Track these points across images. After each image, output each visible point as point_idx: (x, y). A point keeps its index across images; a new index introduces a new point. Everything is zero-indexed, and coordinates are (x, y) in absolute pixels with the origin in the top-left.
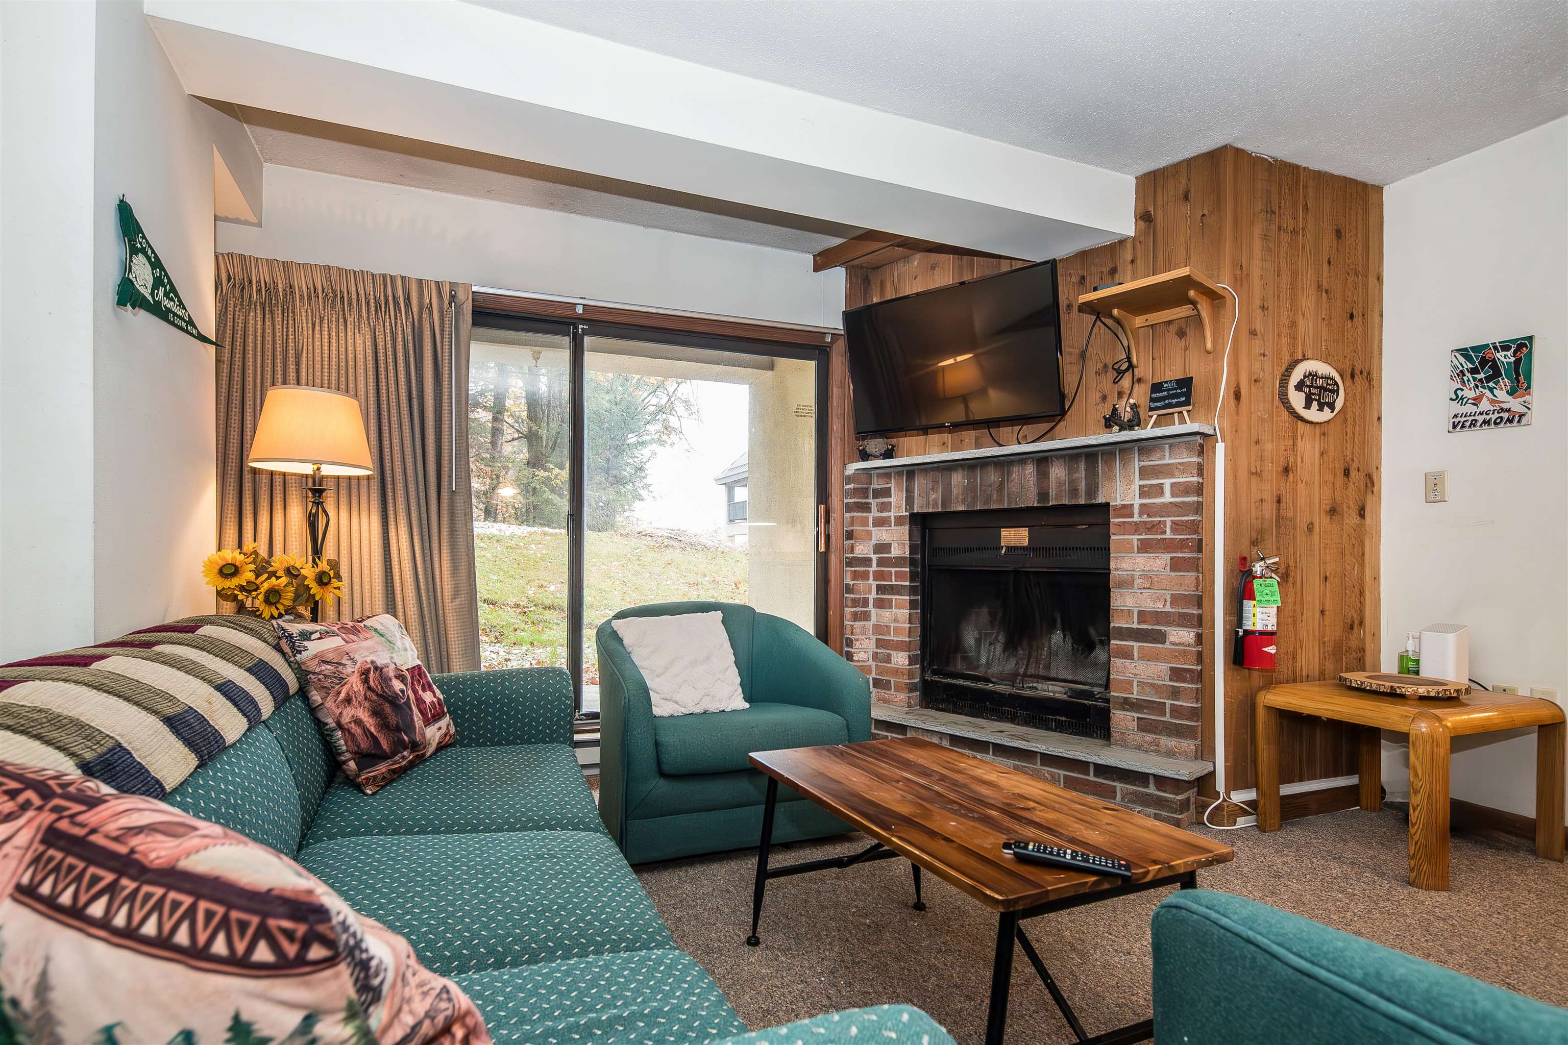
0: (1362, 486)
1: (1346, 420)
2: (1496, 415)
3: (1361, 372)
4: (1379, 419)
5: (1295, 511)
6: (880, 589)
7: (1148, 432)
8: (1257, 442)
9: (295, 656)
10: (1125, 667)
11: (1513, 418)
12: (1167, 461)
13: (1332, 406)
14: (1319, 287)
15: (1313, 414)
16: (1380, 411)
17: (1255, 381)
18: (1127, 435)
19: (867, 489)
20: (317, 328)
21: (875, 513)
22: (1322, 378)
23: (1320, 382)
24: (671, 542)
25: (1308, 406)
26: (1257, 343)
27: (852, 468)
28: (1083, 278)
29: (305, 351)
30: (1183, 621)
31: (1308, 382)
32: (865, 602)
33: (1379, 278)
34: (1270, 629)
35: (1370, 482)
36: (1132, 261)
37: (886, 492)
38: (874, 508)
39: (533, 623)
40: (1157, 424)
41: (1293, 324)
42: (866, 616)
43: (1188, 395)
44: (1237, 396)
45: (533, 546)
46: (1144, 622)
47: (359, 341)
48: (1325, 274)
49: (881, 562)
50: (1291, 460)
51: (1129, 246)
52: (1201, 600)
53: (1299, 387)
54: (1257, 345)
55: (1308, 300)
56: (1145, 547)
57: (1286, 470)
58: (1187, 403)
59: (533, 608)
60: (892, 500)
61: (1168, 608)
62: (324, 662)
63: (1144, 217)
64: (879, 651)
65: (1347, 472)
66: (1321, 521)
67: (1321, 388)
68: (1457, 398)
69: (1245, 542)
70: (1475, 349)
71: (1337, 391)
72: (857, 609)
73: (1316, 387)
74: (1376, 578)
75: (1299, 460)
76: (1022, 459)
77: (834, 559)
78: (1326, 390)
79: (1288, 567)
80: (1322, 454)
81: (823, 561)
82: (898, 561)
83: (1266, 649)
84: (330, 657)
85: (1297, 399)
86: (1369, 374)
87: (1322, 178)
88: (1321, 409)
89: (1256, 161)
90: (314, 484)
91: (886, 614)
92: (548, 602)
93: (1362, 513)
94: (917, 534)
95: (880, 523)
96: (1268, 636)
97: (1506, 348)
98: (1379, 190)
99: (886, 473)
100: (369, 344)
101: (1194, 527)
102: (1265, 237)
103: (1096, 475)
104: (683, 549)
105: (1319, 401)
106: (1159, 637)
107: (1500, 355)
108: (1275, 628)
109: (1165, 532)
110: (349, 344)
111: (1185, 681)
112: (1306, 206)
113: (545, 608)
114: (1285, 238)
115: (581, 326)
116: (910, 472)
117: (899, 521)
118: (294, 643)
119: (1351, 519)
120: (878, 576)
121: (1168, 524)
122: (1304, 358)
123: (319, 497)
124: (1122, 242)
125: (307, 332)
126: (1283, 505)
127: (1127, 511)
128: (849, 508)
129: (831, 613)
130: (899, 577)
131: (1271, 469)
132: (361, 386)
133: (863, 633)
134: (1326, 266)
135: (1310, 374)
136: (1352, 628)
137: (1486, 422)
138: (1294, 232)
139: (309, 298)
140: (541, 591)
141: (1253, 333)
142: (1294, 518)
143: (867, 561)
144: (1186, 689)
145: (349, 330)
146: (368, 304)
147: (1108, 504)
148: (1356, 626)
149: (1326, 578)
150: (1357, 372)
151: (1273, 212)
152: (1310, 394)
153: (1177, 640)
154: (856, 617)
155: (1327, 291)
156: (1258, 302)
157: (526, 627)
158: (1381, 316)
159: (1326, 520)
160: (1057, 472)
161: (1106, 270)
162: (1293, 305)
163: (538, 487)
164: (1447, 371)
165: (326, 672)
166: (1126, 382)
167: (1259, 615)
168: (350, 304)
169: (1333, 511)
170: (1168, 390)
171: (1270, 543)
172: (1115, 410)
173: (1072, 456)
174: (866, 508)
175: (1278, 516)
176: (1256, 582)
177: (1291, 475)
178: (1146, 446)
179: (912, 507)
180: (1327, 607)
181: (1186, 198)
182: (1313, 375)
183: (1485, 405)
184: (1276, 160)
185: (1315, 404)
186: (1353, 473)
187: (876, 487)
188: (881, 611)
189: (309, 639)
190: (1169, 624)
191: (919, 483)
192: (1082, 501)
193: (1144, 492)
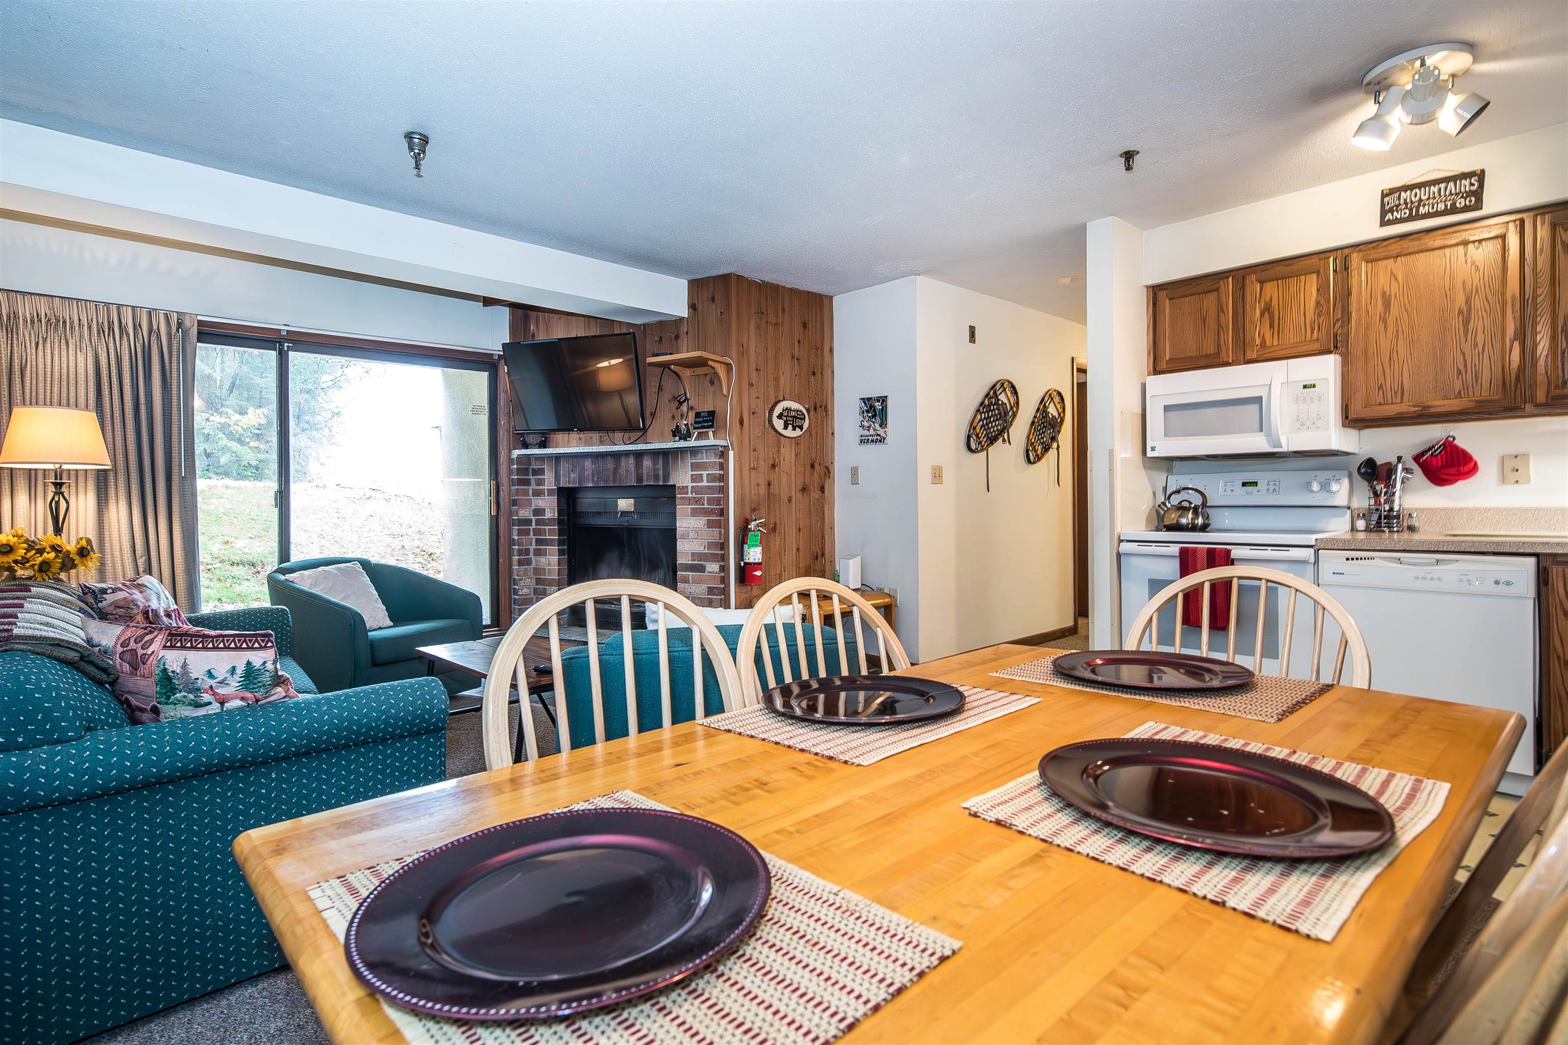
0: (823, 473)
1: (811, 435)
2: (875, 438)
3: (821, 407)
4: (833, 434)
5: (780, 489)
6: (539, 542)
7: (692, 443)
8: (755, 450)
9: (97, 604)
10: (685, 588)
11: (881, 440)
12: (704, 460)
13: (801, 428)
14: (793, 357)
15: (789, 433)
16: (833, 429)
17: (753, 413)
18: (683, 444)
19: (528, 468)
20: (40, 347)
21: (533, 486)
22: (794, 411)
23: (793, 414)
24: (373, 494)
25: (786, 428)
26: (754, 391)
27: (516, 453)
28: (661, 338)
29: (29, 366)
30: (713, 558)
31: (785, 414)
32: (527, 552)
33: (831, 351)
34: (757, 561)
35: (828, 472)
36: (687, 333)
37: (541, 472)
38: (533, 482)
39: (219, 580)
40: (697, 439)
41: (777, 380)
42: (528, 562)
43: (712, 421)
44: (741, 422)
45: (214, 500)
46: (695, 560)
47: (81, 359)
48: (797, 349)
49: (538, 522)
50: (777, 460)
51: (685, 322)
52: (723, 546)
53: (780, 416)
54: (754, 392)
55: (786, 365)
56: (695, 513)
57: (773, 466)
58: (711, 427)
59: (218, 565)
60: (545, 477)
61: (706, 551)
62: (118, 607)
63: (692, 307)
64: (538, 587)
65: (812, 466)
66: (796, 496)
67: (794, 417)
68: (862, 426)
69: (748, 510)
70: (868, 399)
71: (804, 418)
72: (521, 557)
73: (791, 417)
74: (832, 528)
75: (782, 459)
76: (627, 454)
77: (502, 521)
78: (797, 418)
79: (775, 524)
80: (796, 456)
81: (495, 522)
82: (550, 522)
83: (755, 573)
84: (122, 603)
85: (779, 424)
86: (825, 407)
87: (794, 293)
88: (794, 429)
89: (750, 283)
90: (56, 479)
91: (543, 560)
92: (236, 559)
93: (822, 489)
94: (563, 500)
95: (538, 493)
96: (757, 566)
97: (878, 401)
98: (830, 298)
99: (541, 458)
100: (90, 360)
101: (718, 501)
102: (758, 327)
103: (668, 467)
104: (387, 500)
105: (793, 425)
106: (701, 569)
107: (877, 404)
108: (760, 561)
109: (704, 504)
110: (71, 361)
111: (715, 595)
112: (784, 310)
113: (233, 564)
114: (771, 328)
115: (286, 344)
116: (558, 458)
117: (550, 492)
118: (97, 596)
119: (816, 494)
120: (537, 532)
121: (706, 499)
122: (784, 400)
123: (61, 488)
124: (682, 319)
125: (31, 350)
126: (772, 487)
127: (685, 490)
128: (513, 482)
129: (501, 560)
130: (551, 533)
131: (763, 465)
132: (82, 394)
133: (526, 574)
134: (797, 344)
135: (787, 409)
136: (817, 558)
137: (872, 441)
138: (776, 324)
139: (32, 322)
140: (227, 547)
141: (751, 385)
142: (780, 495)
143: (528, 522)
144: (715, 599)
145: (70, 349)
146: (90, 328)
147: (674, 485)
148: (819, 557)
149: (800, 529)
150: (818, 406)
151: (762, 313)
152: (787, 420)
153: (711, 570)
154: (520, 563)
155: (798, 359)
156: (753, 367)
157: (212, 584)
158: (833, 372)
159: (799, 495)
160: (647, 463)
161: (673, 336)
162: (777, 367)
163: (211, 433)
164: (858, 411)
165: (119, 613)
166: (684, 407)
167: (751, 553)
168: (72, 327)
169: (804, 489)
170: (703, 417)
171: (763, 510)
172: (677, 426)
173: (655, 453)
174: (527, 482)
175: (769, 493)
176: (750, 534)
177: (777, 469)
178: (694, 451)
179: (559, 483)
180: (801, 548)
181: (713, 300)
182: (788, 410)
183: (872, 432)
184: (763, 282)
185: (790, 427)
186: (817, 466)
187: (534, 467)
188: (538, 558)
189: (106, 593)
190: (707, 560)
191: (564, 466)
192: (661, 483)
193: (694, 479)
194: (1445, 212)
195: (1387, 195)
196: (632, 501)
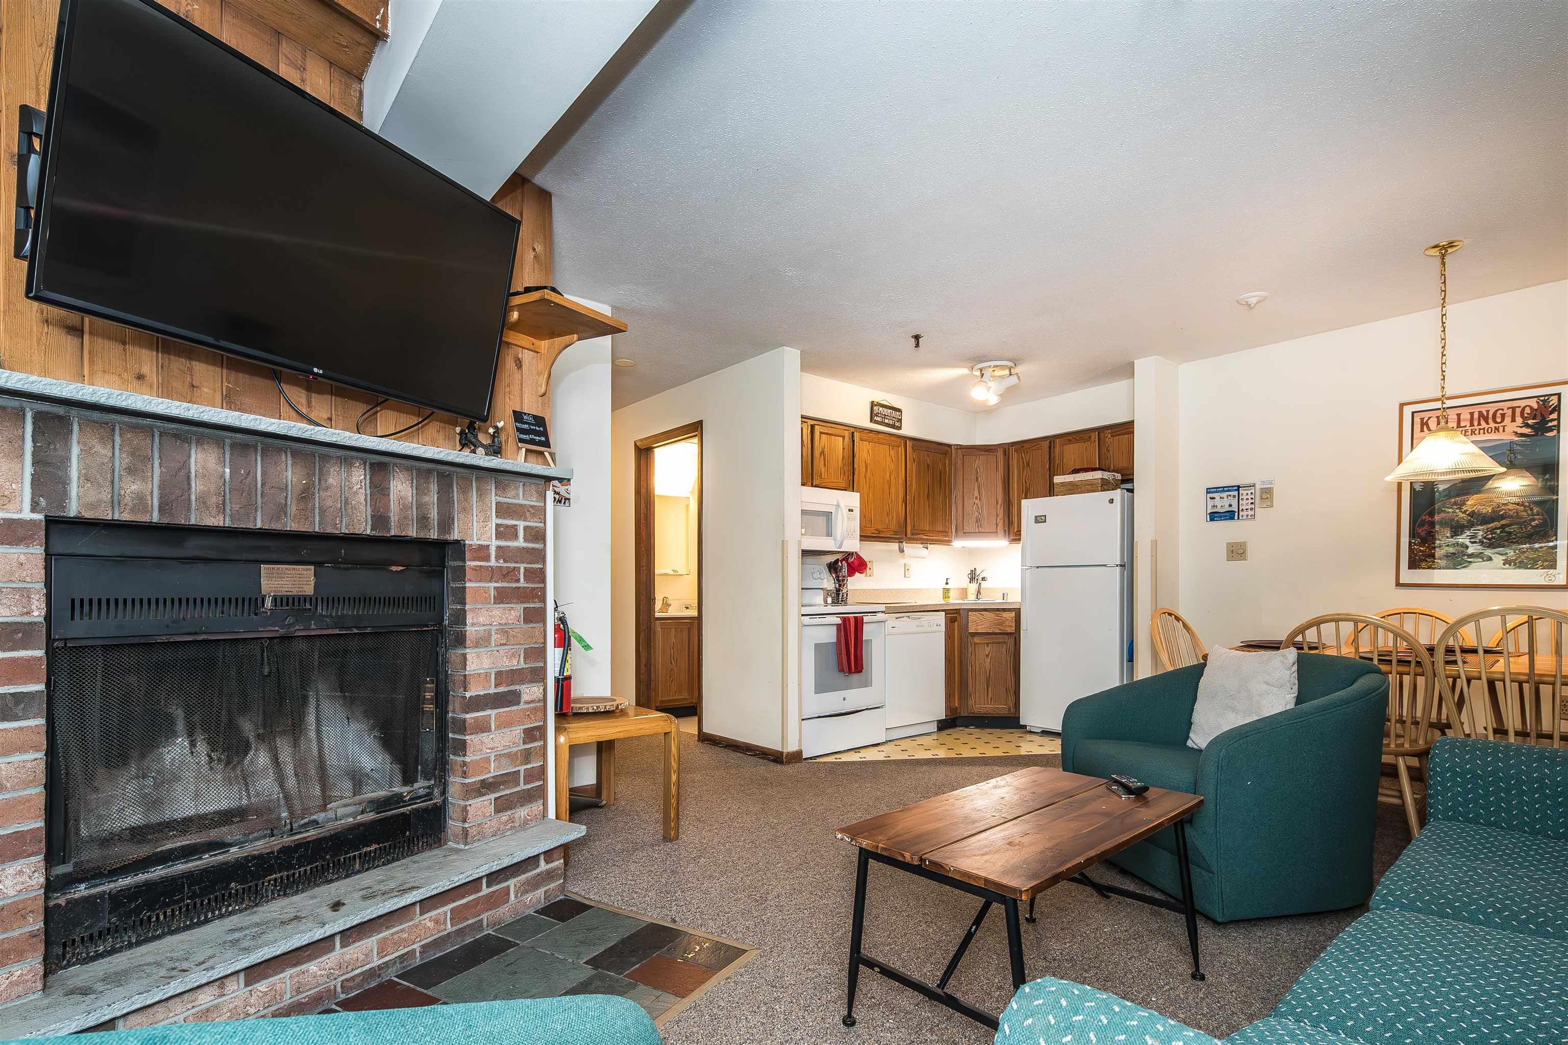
194: (888, 425)
195: (876, 405)
196: (308, 572)
